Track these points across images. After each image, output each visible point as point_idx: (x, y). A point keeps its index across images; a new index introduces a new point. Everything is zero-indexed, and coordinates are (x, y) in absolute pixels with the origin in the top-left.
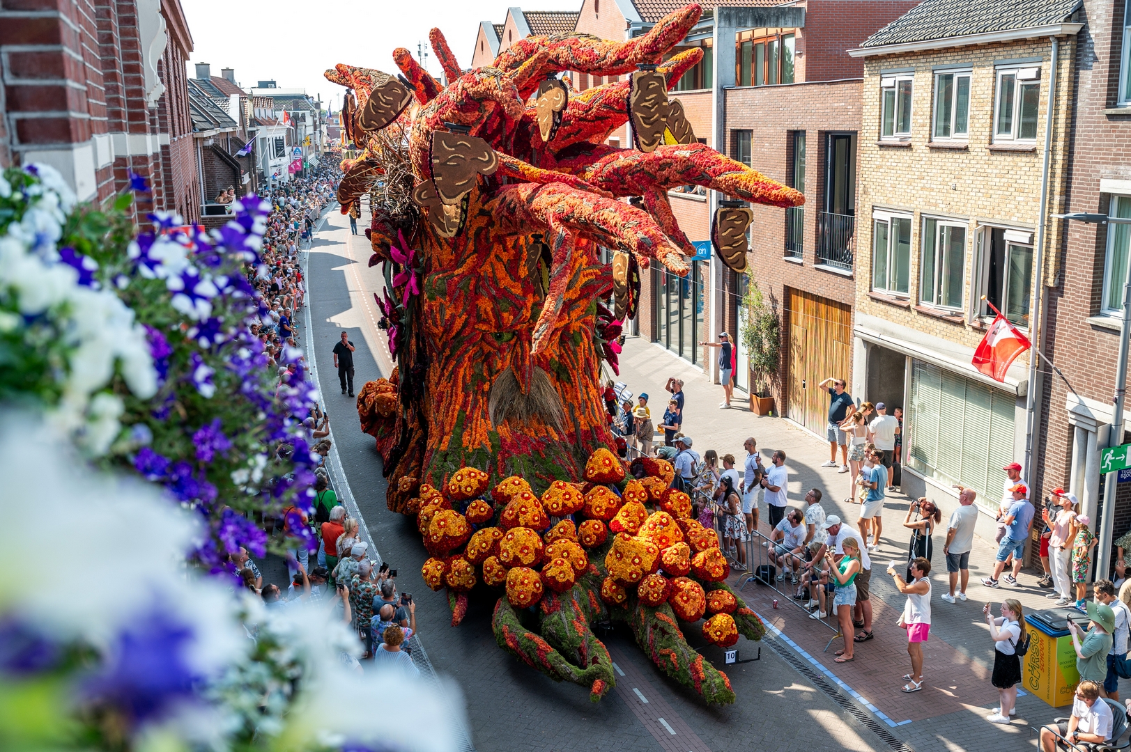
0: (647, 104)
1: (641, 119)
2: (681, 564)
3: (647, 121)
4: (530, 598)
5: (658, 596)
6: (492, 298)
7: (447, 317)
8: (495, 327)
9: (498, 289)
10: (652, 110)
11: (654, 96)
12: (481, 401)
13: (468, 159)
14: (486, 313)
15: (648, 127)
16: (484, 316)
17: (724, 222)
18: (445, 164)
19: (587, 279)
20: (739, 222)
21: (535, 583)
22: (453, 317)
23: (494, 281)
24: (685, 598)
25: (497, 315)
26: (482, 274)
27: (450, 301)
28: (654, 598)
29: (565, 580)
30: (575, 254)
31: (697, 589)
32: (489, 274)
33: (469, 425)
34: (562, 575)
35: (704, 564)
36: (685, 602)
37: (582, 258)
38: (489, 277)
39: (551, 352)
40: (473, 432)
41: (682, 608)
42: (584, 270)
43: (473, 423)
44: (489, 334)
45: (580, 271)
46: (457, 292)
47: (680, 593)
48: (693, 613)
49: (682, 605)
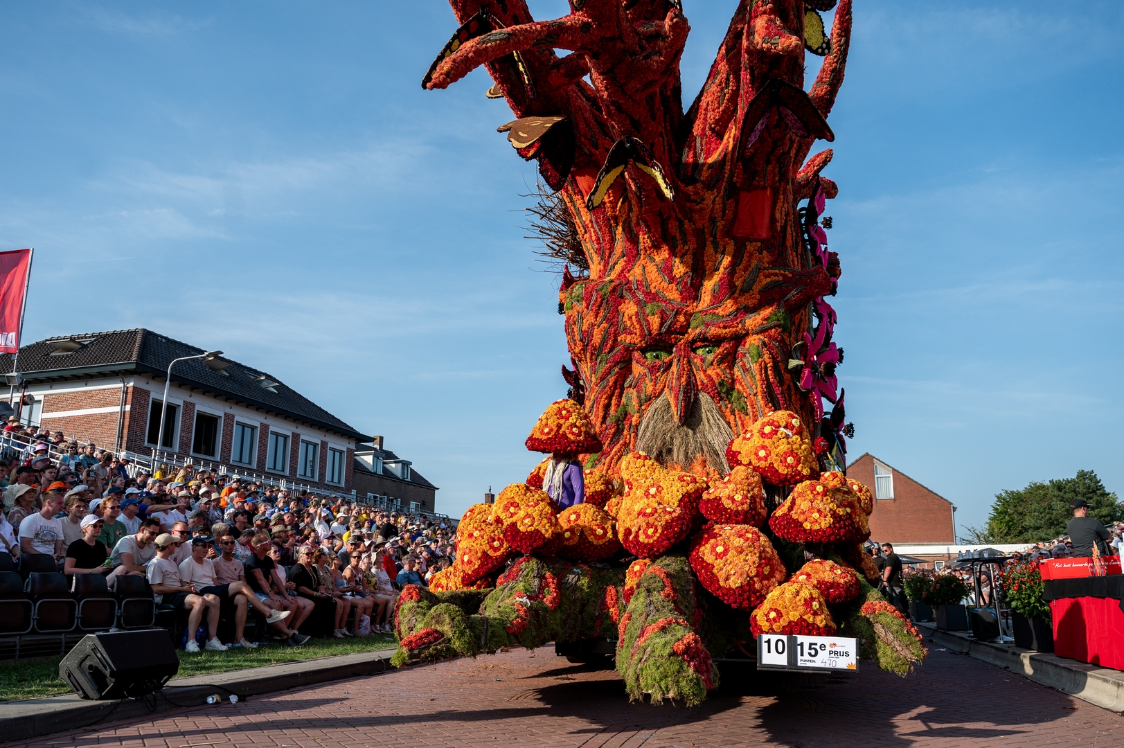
6: (639, 302)
7: (585, 328)
8: (641, 337)
12: (628, 436)
14: (630, 318)
19: (769, 280)
22: (592, 327)
23: (644, 284)
25: (642, 320)
26: (631, 278)
27: (587, 308)
29: (532, 529)
30: (750, 247)
31: (750, 535)
32: (638, 278)
33: (603, 460)
34: (527, 521)
35: (791, 508)
36: (718, 556)
37: (761, 253)
38: (637, 281)
39: (718, 370)
40: (605, 467)
41: (709, 567)
42: (765, 268)
43: (608, 459)
44: (637, 350)
45: (760, 269)
46: (595, 294)
47: (712, 541)
48: (735, 582)
49: (710, 561)
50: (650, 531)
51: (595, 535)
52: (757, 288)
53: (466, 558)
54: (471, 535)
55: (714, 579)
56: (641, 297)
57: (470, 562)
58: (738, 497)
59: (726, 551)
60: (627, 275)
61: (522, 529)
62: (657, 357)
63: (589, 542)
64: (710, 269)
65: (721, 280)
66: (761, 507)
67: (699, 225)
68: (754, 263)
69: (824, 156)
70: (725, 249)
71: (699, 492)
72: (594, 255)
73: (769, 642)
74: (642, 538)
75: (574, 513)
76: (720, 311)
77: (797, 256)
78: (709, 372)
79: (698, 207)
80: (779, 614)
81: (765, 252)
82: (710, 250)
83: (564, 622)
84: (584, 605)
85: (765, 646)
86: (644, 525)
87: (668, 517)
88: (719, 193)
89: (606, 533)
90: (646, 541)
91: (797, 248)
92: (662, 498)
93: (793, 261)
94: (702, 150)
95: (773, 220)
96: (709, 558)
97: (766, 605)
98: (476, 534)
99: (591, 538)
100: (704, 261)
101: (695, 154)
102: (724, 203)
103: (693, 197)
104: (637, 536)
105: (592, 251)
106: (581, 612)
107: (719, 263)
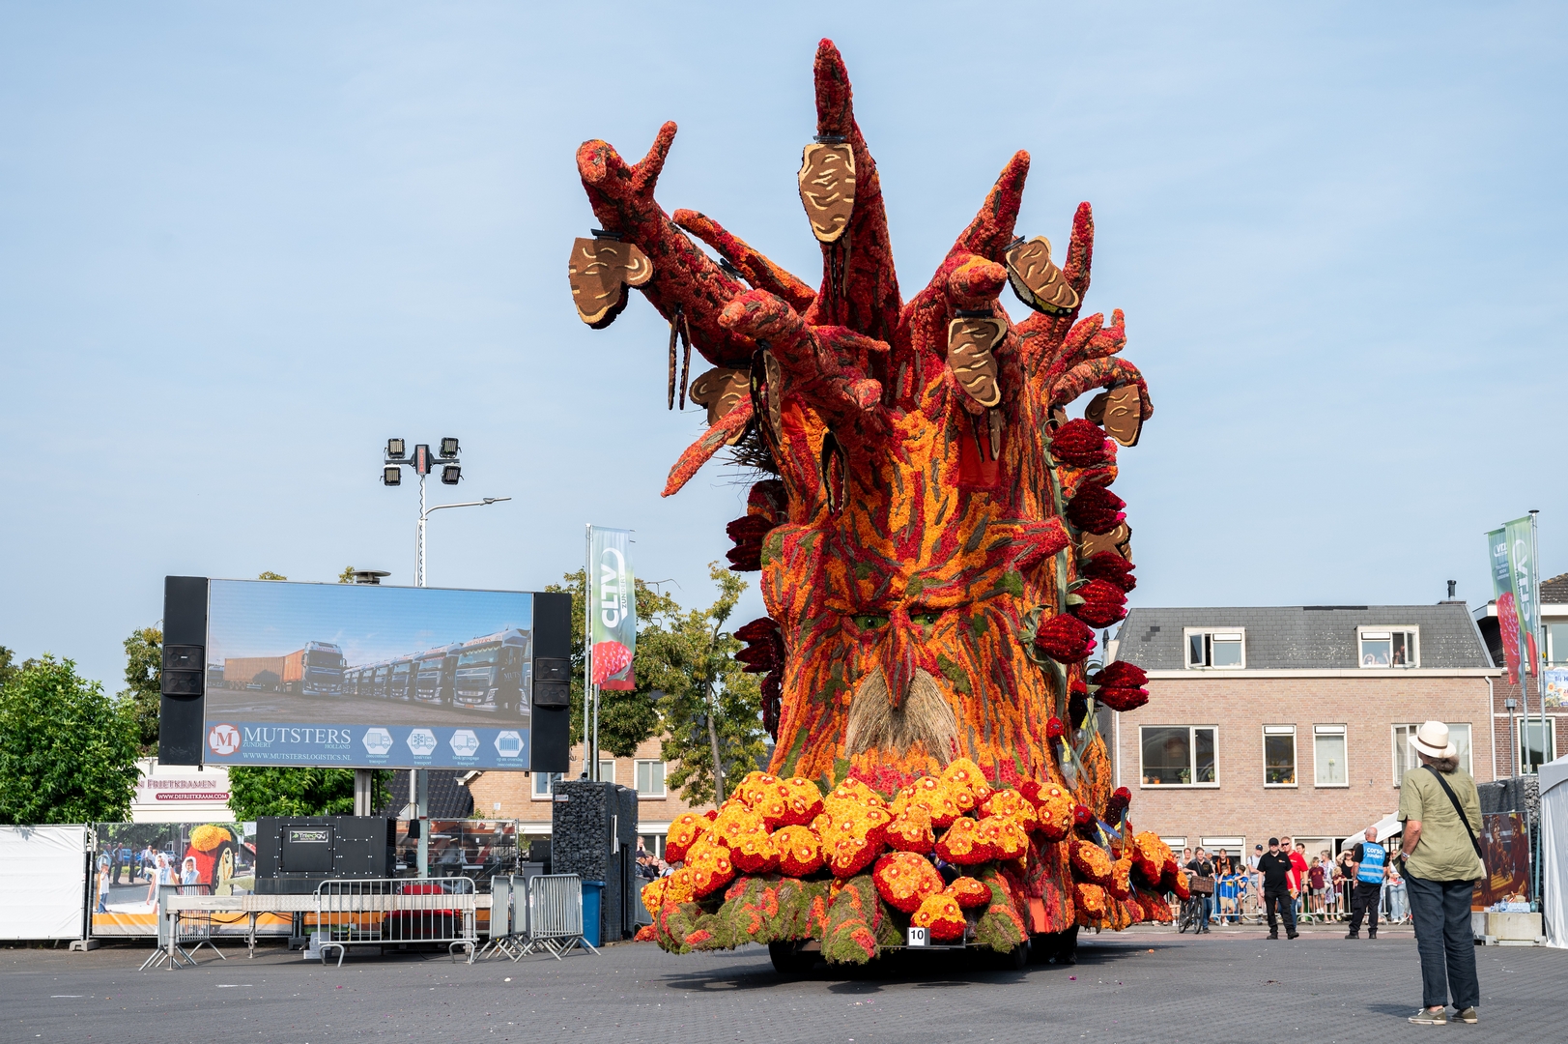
0: (821, 181)
1: (812, 200)
2: (910, 833)
3: (821, 202)
6: (848, 561)
7: (784, 588)
8: (851, 602)
9: (858, 549)
10: (829, 188)
11: (831, 171)
12: (838, 718)
13: (612, 268)
14: (838, 581)
15: (823, 208)
16: (835, 586)
17: (958, 336)
18: (583, 273)
19: (997, 537)
20: (981, 336)
21: (720, 860)
22: (793, 587)
23: (854, 537)
24: (894, 872)
25: (852, 583)
26: (839, 528)
27: (788, 565)
28: (843, 863)
29: (754, 853)
30: (975, 498)
31: (915, 861)
32: (847, 528)
33: (810, 748)
34: (750, 846)
35: (947, 838)
36: (894, 876)
37: (988, 504)
38: (847, 532)
39: (939, 645)
40: (812, 757)
41: (886, 885)
42: (993, 523)
43: (815, 746)
44: (848, 616)
45: (985, 524)
46: (796, 550)
47: (889, 866)
48: (904, 895)
49: (887, 881)
50: (845, 859)
51: (802, 855)
52: (984, 546)
53: (699, 876)
54: (701, 857)
55: (890, 893)
56: (852, 553)
57: (702, 880)
58: (914, 832)
59: (898, 873)
60: (834, 524)
61: (745, 853)
62: (871, 624)
63: (795, 860)
64: (930, 521)
65: (942, 536)
66: (931, 837)
67: (917, 468)
68: (980, 516)
69: (1092, 324)
70: (948, 498)
71: (883, 828)
72: (793, 491)
73: (914, 932)
74: (839, 864)
75: (786, 834)
76: (942, 575)
77: (1036, 497)
78: (928, 646)
79: (917, 444)
80: (928, 916)
81: (993, 503)
82: (929, 496)
83: (782, 926)
84: (797, 913)
85: (911, 935)
86: (842, 855)
87: (858, 849)
88: (941, 430)
89: (810, 853)
90: (843, 867)
91: (1036, 486)
92: (853, 832)
93: (1030, 505)
94: (922, 370)
95: (1002, 464)
96: (886, 879)
97: (921, 910)
98: (706, 856)
99: (797, 857)
100: (923, 512)
101: (914, 371)
102: (946, 444)
103: (911, 433)
104: (836, 863)
105: (791, 486)
106: (795, 918)
107: (941, 515)
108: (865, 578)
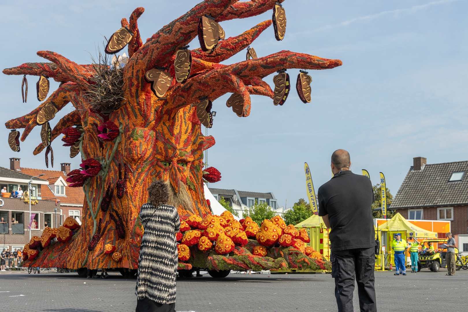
4: (230, 248)
5: (290, 241)
6: (163, 142)
7: (143, 150)
8: (164, 157)
9: (165, 139)
14: (161, 149)
16: (160, 151)
17: (303, 78)
19: (201, 140)
20: (308, 80)
22: (146, 150)
25: (166, 150)
27: (145, 141)
30: (197, 127)
37: (199, 129)
38: (161, 133)
39: (187, 174)
44: (160, 161)
45: (198, 136)
46: (149, 137)
52: (198, 143)
62: (165, 165)
64: (184, 133)
65: (187, 138)
67: (181, 114)
68: (197, 133)
70: (189, 125)
76: (187, 151)
78: (184, 174)
82: (183, 124)
100: (181, 129)
107: (187, 130)
108: (170, 149)
